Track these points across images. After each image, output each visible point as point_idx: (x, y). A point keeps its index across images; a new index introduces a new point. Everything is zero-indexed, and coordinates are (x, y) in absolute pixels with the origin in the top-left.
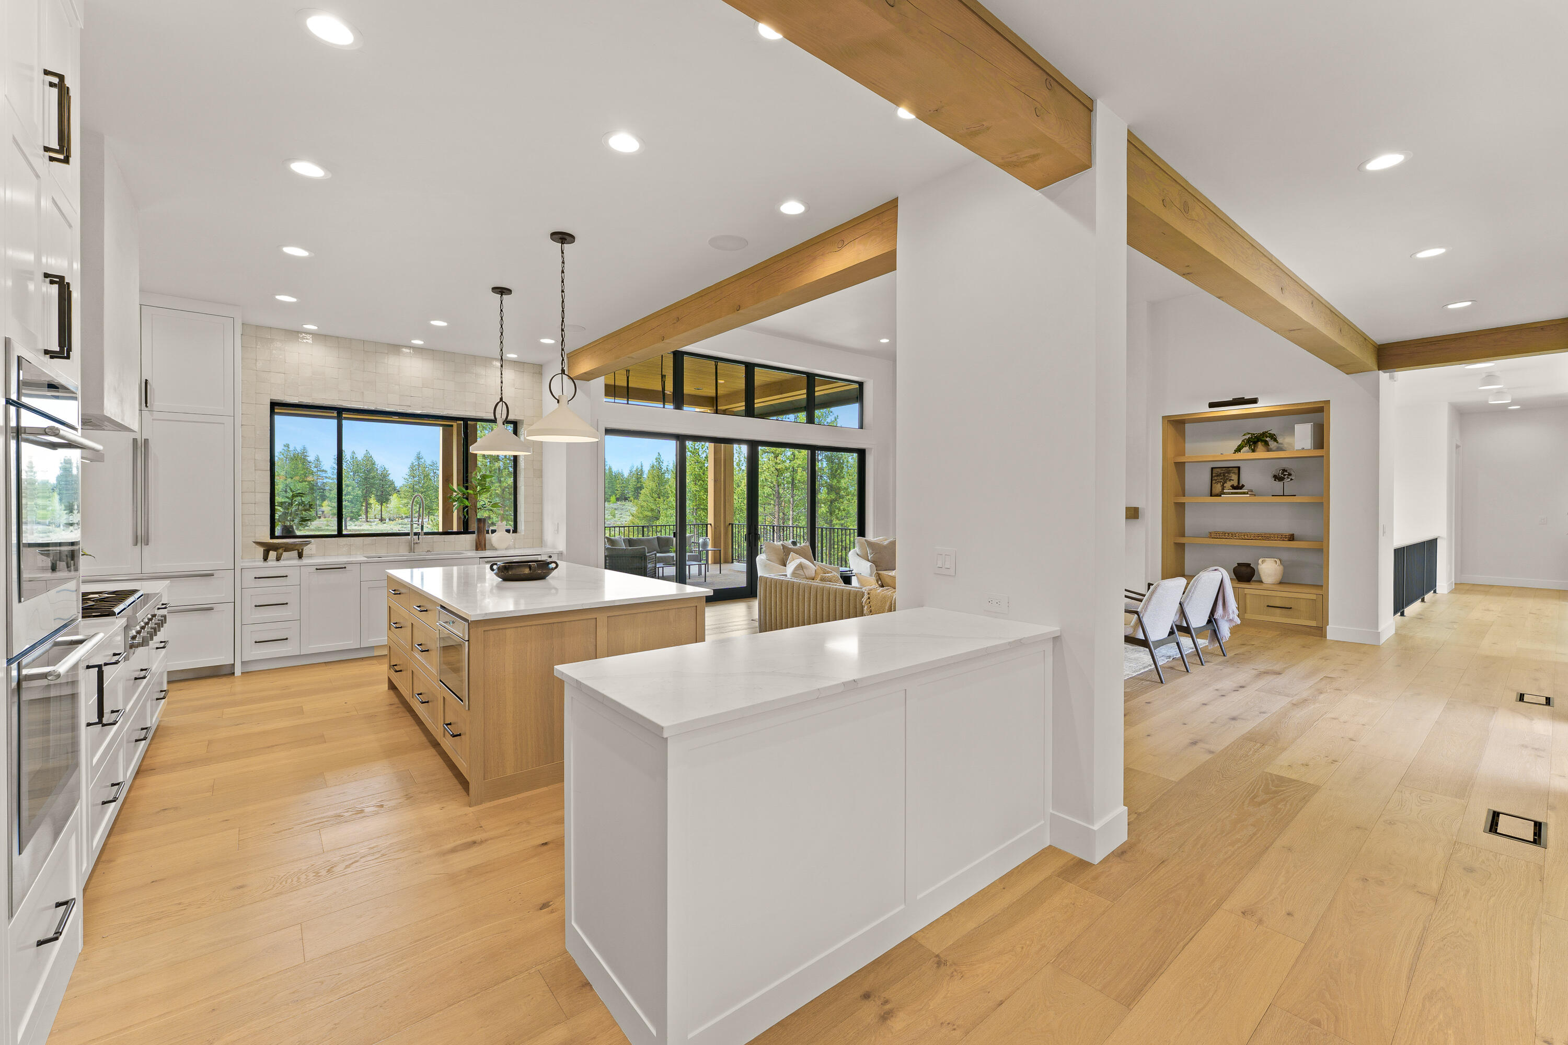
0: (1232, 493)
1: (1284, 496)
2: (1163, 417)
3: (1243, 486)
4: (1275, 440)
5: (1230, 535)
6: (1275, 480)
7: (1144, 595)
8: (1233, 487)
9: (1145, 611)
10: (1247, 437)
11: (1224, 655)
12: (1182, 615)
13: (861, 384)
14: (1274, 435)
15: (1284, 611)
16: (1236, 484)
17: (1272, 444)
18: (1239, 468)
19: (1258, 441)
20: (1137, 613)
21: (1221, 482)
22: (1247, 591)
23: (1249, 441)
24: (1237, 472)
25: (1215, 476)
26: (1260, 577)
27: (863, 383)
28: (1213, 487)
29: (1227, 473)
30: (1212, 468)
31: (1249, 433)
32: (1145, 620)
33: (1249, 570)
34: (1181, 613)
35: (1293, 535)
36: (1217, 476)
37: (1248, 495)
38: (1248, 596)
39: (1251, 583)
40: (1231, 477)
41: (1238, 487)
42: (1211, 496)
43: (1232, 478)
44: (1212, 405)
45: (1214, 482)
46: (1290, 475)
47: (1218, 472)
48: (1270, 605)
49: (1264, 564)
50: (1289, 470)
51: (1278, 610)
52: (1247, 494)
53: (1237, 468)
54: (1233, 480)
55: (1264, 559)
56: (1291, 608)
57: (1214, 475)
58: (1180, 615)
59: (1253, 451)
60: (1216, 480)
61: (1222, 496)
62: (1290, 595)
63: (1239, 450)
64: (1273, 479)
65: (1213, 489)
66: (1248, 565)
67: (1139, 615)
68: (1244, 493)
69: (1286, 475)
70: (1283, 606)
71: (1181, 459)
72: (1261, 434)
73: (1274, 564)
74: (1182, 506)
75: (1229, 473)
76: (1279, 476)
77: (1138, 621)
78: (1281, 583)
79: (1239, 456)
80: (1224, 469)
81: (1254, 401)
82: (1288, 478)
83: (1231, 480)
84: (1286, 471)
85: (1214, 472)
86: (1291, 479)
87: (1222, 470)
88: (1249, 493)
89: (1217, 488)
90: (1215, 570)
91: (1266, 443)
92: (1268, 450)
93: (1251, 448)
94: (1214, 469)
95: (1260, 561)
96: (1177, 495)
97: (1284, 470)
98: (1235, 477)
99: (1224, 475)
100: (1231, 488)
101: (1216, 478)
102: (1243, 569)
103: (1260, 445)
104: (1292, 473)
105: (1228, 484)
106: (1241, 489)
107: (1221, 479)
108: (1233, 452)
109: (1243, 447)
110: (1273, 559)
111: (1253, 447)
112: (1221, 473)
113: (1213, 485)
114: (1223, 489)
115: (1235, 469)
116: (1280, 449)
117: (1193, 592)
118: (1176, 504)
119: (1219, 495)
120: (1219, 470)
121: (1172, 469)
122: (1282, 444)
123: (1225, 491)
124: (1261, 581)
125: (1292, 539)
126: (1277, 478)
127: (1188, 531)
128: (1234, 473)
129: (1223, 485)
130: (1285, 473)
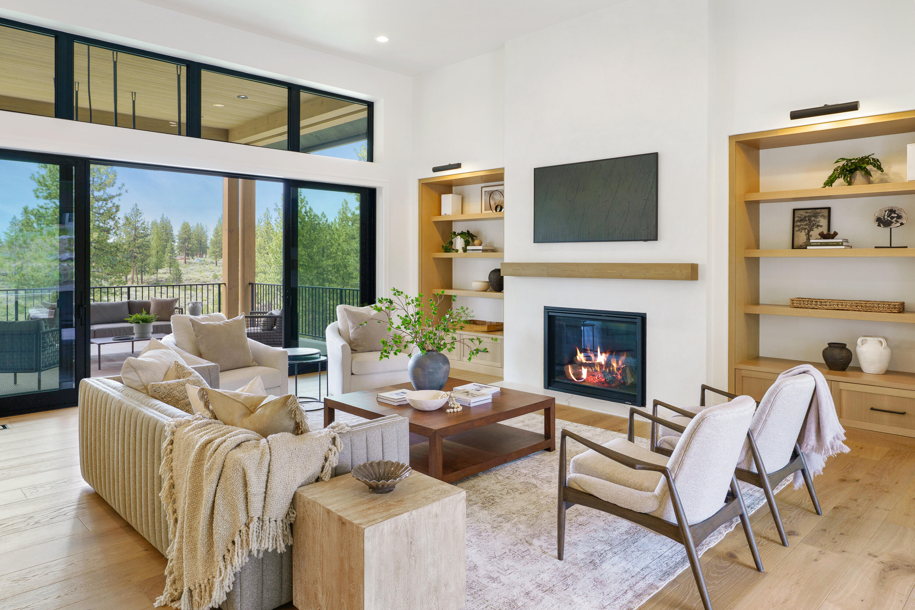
0: (822, 244)
1: (891, 247)
2: (731, 137)
3: (835, 234)
4: (880, 168)
5: (819, 303)
6: (879, 225)
7: (690, 415)
8: (823, 236)
9: (680, 467)
10: (841, 164)
11: (818, 513)
12: (750, 453)
13: (370, 105)
14: (878, 160)
15: (895, 416)
16: (825, 232)
17: (876, 174)
18: (829, 209)
19: (856, 169)
20: (663, 470)
21: (805, 229)
22: (842, 386)
23: (843, 168)
24: (826, 214)
25: (798, 221)
26: (859, 363)
27: (372, 103)
28: (795, 235)
29: (813, 216)
30: (794, 210)
31: (843, 159)
32: (679, 487)
33: (844, 353)
34: (748, 450)
35: (903, 304)
36: (801, 220)
37: (843, 247)
38: (844, 394)
39: (848, 373)
40: (819, 222)
41: (829, 235)
42: (793, 248)
43: (820, 224)
44: (795, 115)
45: (796, 229)
46: (899, 217)
47: (802, 215)
48: (875, 407)
49: (865, 346)
50: (898, 210)
51: (886, 416)
52: (842, 245)
53: (827, 210)
54: (821, 226)
55: (864, 338)
56: (904, 413)
57: (796, 219)
58: (747, 453)
59: (850, 183)
60: (799, 226)
61: (808, 247)
62: (904, 394)
63: (830, 182)
64: (877, 223)
65: (796, 239)
66: (842, 346)
67: (667, 477)
68: (837, 244)
69: (894, 217)
70: (894, 410)
71: (754, 197)
72: (860, 160)
73: (879, 345)
74: (756, 260)
75: (816, 216)
76: (884, 219)
77: (667, 488)
78: (887, 372)
79: (829, 191)
80: (809, 211)
81: (853, 107)
82: (897, 222)
83: (818, 226)
84: (894, 212)
85: (796, 215)
86: (902, 224)
87: (807, 213)
88: (844, 244)
89: (801, 237)
90: (804, 372)
91: (868, 174)
92: (870, 182)
93: (847, 180)
94: (796, 211)
95: (859, 341)
96: (748, 248)
97: (892, 211)
98: (823, 222)
99: (809, 220)
100: (820, 237)
101: (799, 224)
102: (836, 352)
103: (859, 176)
104: (903, 215)
105: (815, 232)
106: (832, 238)
107: (806, 224)
108: (822, 185)
109: (836, 178)
110: (876, 339)
111: (849, 179)
112: (805, 217)
113: (795, 233)
114: (808, 239)
115: (823, 211)
116: (882, 181)
117: (769, 414)
118: (748, 259)
119: (803, 247)
120: (802, 212)
121: (742, 210)
122: (887, 174)
123: (811, 241)
124: (859, 369)
125: (901, 310)
126: (882, 222)
127: (763, 299)
128: (823, 216)
129: (808, 234)
130: (893, 215)
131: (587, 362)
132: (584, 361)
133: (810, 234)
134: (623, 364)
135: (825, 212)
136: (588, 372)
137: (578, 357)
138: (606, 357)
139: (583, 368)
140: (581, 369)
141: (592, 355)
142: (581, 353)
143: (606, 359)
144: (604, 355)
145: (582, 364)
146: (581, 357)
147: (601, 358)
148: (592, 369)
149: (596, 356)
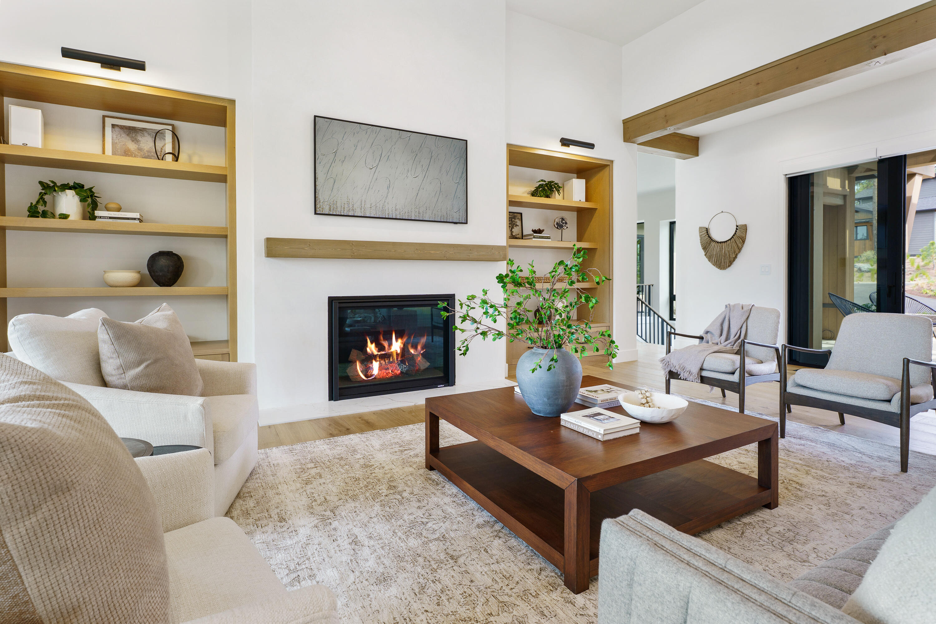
18: (521, 214)
40: (516, 223)
43: (518, 224)
76: (560, 224)
82: (565, 226)
86: (567, 227)
97: (563, 219)
104: (568, 222)
105: (515, 230)
128: (518, 218)
129: (511, 230)
130: (563, 222)
131: (379, 353)
132: (376, 353)
133: (513, 230)
134: (422, 349)
135: (519, 216)
136: (381, 365)
137: (368, 350)
138: (402, 343)
139: (374, 362)
140: (372, 363)
141: (386, 344)
142: (372, 343)
143: (402, 346)
144: (400, 341)
145: (372, 357)
146: (371, 348)
147: (396, 346)
148: (385, 361)
149: (390, 345)
